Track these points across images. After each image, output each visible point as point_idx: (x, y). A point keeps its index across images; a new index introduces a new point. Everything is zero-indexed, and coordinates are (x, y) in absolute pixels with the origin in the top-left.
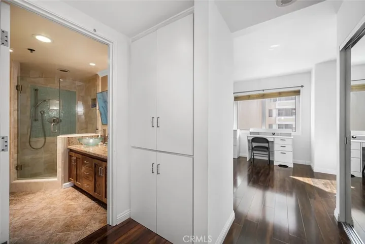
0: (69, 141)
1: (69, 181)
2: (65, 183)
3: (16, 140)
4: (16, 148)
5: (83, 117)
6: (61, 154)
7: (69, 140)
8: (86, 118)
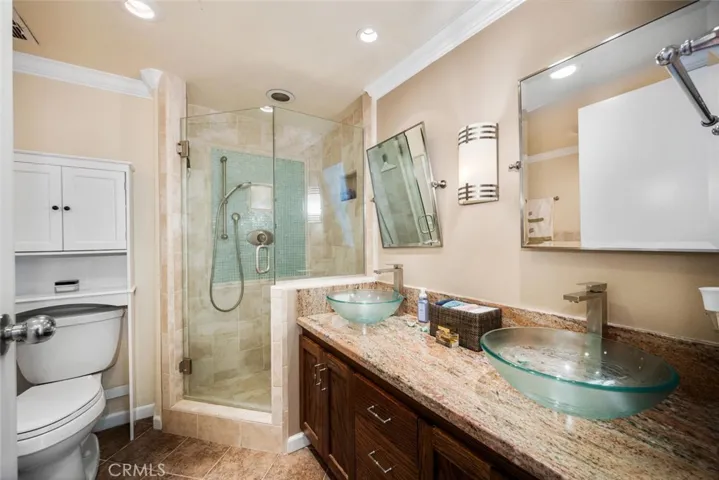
0: (301, 301)
1: (303, 428)
2: (291, 433)
3: (180, 291)
4: (180, 312)
5: (320, 228)
6: (281, 343)
7: (299, 299)
8: (326, 231)
